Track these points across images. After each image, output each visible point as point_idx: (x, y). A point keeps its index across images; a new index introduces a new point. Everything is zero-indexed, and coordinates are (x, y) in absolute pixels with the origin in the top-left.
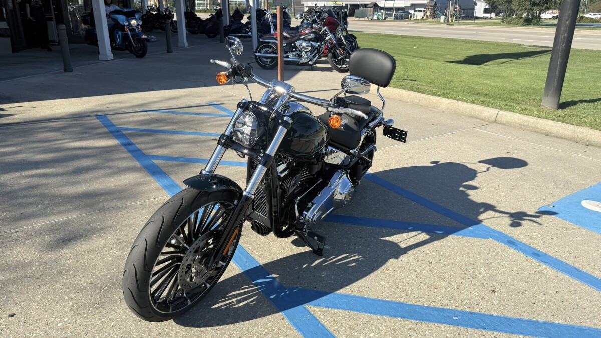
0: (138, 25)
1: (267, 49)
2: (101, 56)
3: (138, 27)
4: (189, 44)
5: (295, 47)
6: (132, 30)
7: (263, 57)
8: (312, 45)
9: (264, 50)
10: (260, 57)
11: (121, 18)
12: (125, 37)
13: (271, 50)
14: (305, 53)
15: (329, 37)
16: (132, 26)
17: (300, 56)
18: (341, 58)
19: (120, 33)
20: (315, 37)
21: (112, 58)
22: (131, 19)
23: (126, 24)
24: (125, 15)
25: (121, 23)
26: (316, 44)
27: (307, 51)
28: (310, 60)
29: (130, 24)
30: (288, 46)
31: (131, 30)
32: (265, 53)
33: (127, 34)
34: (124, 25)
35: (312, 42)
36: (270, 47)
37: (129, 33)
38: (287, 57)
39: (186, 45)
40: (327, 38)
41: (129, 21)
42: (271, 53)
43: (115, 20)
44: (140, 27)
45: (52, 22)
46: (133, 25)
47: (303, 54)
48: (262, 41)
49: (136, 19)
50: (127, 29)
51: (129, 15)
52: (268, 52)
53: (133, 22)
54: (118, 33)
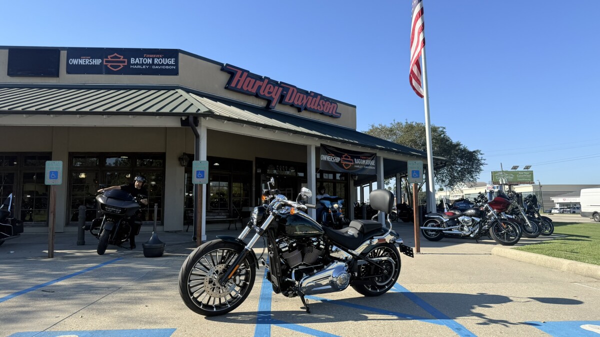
0: (339, 208)
1: (432, 224)
3: (339, 210)
5: (458, 222)
6: (335, 211)
7: (428, 230)
8: (473, 220)
9: (430, 224)
10: (426, 230)
11: (327, 203)
12: (329, 216)
13: (434, 224)
14: (468, 227)
15: (491, 213)
16: (334, 209)
17: (462, 230)
18: (505, 232)
20: (475, 213)
22: (334, 204)
23: (330, 207)
24: (330, 201)
25: (327, 206)
26: (478, 220)
27: (469, 226)
28: (472, 233)
29: (333, 207)
30: (451, 221)
31: (333, 212)
32: (430, 227)
34: (329, 208)
35: (474, 218)
36: (436, 222)
37: (332, 214)
38: (451, 230)
40: (489, 214)
41: (332, 204)
42: (435, 227)
43: (323, 204)
47: (465, 228)
48: (427, 217)
49: (338, 203)
50: (330, 211)
51: (334, 201)
52: (433, 226)
53: (336, 206)
54: (324, 213)
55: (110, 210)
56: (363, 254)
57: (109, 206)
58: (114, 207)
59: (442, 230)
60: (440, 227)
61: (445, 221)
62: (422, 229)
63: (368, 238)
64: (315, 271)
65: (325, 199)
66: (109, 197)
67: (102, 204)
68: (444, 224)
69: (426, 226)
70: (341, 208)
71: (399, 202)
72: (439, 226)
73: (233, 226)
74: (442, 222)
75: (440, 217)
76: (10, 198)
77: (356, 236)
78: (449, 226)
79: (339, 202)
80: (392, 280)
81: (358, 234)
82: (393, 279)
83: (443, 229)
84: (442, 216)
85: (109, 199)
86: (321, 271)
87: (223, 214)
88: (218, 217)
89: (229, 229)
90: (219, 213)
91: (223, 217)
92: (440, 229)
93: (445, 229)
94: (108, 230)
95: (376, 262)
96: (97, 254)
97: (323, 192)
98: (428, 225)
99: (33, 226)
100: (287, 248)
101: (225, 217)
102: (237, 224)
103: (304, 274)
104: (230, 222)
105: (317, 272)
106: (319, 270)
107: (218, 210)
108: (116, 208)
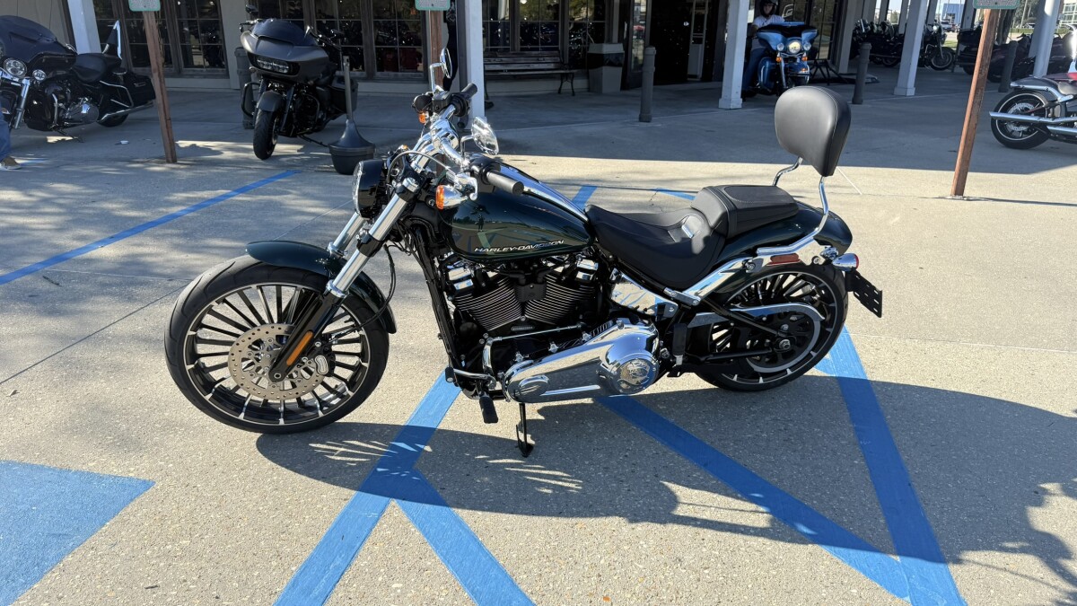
0: (801, 51)
1: (1024, 105)
2: (722, 103)
3: (801, 55)
4: (917, 92)
6: (790, 59)
7: (1010, 121)
9: (1019, 106)
10: (1002, 122)
11: (775, 39)
12: (774, 70)
13: (1031, 107)
16: (790, 53)
19: (768, 64)
21: (740, 106)
22: (792, 41)
23: (780, 48)
24: (782, 34)
25: (773, 47)
29: (786, 50)
31: (786, 60)
32: (1017, 113)
33: (778, 67)
34: (776, 52)
36: (1035, 101)
37: (783, 65)
38: (1070, 124)
39: (911, 92)
41: (785, 43)
42: (1029, 114)
43: (765, 42)
44: (805, 55)
45: (700, 45)
46: (793, 51)
48: (1015, 88)
49: (800, 40)
50: (779, 58)
51: (790, 33)
52: (1025, 112)
53: (794, 46)
54: (765, 64)
55: (266, 66)
56: (715, 299)
57: (265, 59)
58: (275, 61)
59: (1046, 124)
60: (1043, 116)
61: (1060, 99)
62: (993, 120)
63: (738, 252)
64: (553, 347)
65: (772, 28)
66: (261, 38)
67: (249, 53)
68: (1058, 109)
69: (1005, 110)
70: (807, 52)
71: (967, 27)
72: (1041, 113)
73: (567, 86)
74: (1053, 103)
75: (1051, 89)
76: (116, 30)
77: (698, 246)
78: (1068, 114)
79: (805, 36)
80: (809, 355)
81: (706, 240)
82: (814, 354)
83: (1050, 121)
84: (1056, 88)
85: (262, 42)
86: (568, 347)
87: (548, 59)
88: (536, 66)
89: (559, 91)
90: (538, 57)
91: (547, 65)
92: (1043, 120)
93: (1056, 121)
94: (268, 112)
95: (759, 320)
96: (253, 155)
97: (768, 9)
98: (1013, 110)
99: (205, 77)
100: (469, 283)
101: (552, 66)
102: (575, 81)
103: (518, 355)
104: (563, 77)
105: (559, 351)
106: (564, 345)
107: (537, 49)
108: (279, 62)
